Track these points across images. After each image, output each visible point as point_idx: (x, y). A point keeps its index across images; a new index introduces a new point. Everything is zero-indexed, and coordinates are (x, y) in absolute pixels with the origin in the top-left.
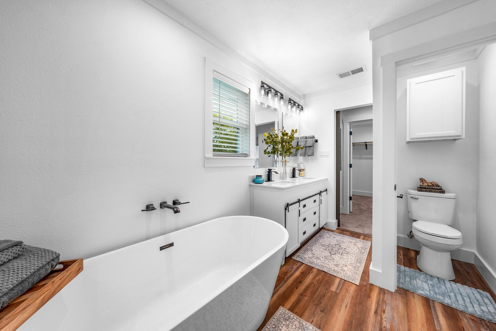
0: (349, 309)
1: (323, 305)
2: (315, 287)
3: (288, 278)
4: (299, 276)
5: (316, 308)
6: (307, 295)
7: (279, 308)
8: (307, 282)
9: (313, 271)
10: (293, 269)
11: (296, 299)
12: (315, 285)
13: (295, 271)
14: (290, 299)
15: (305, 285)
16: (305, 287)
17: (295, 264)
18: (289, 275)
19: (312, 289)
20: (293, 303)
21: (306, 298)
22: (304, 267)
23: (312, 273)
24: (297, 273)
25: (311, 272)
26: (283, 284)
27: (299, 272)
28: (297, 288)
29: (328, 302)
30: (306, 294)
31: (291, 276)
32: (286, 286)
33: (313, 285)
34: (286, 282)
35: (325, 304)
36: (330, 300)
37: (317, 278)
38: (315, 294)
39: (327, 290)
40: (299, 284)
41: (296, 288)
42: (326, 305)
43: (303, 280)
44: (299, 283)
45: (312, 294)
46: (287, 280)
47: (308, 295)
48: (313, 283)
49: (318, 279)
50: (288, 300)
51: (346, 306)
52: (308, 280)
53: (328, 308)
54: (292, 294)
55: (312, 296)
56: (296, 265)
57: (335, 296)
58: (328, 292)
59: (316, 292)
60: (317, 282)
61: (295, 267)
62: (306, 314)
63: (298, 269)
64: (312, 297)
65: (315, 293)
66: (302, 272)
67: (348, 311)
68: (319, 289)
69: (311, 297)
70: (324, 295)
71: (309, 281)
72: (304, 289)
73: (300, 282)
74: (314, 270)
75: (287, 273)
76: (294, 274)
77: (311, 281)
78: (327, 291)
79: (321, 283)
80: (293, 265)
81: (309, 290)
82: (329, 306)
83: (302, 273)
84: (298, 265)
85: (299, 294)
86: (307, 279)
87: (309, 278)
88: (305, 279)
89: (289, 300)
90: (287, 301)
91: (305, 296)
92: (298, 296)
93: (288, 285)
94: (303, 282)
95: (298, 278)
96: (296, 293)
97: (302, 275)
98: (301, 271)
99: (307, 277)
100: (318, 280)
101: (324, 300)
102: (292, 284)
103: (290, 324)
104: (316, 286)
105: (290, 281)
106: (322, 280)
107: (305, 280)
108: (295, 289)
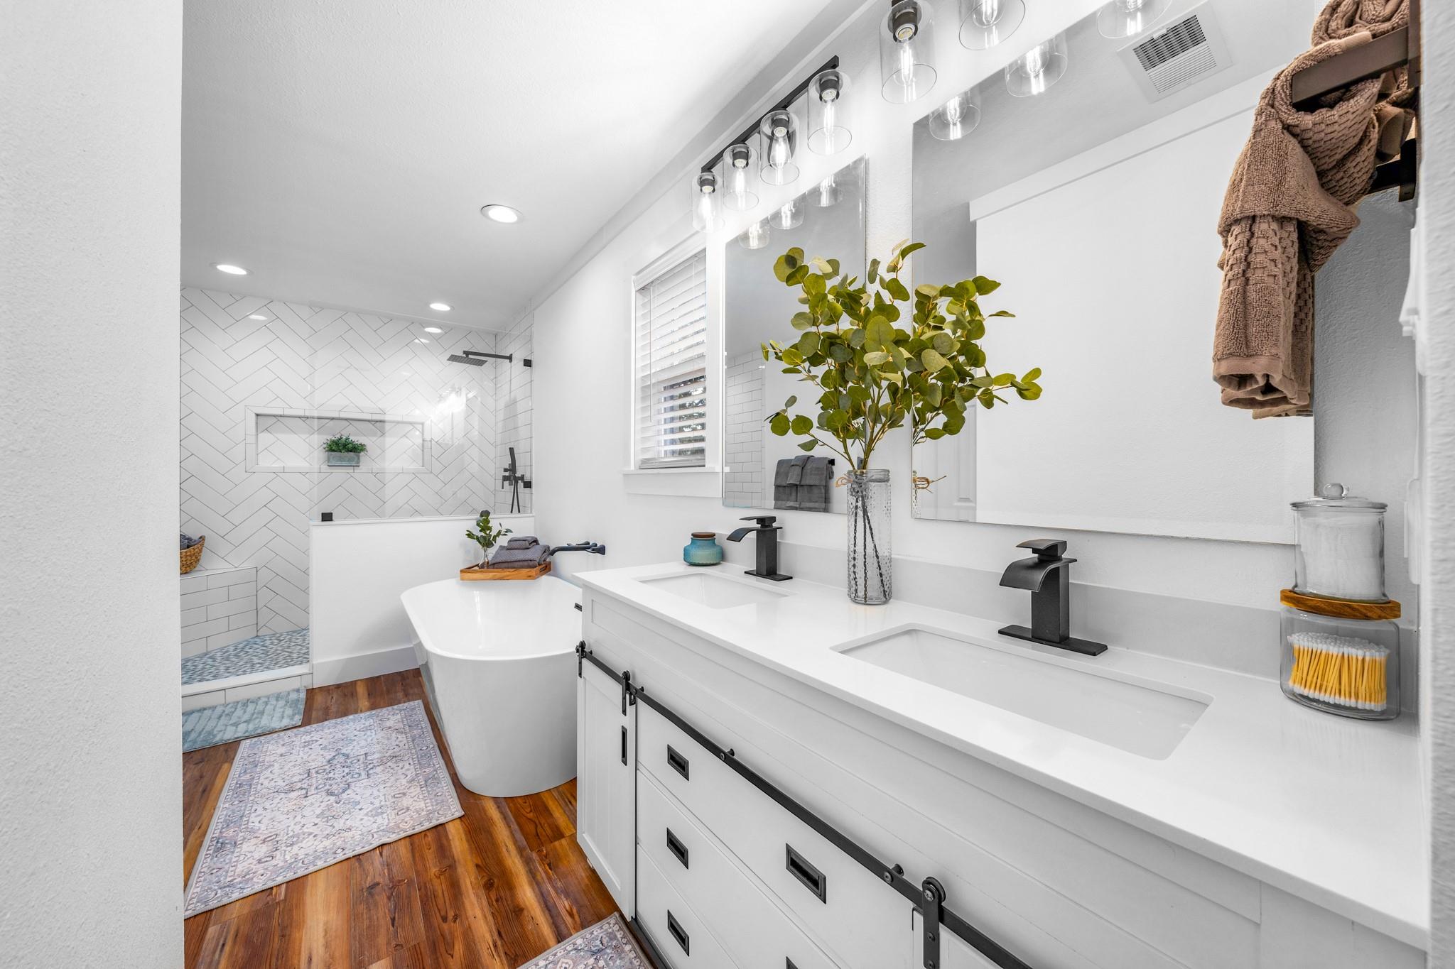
0: (299, 962)
1: (381, 899)
2: (438, 914)
3: (527, 862)
4: (513, 896)
5: (391, 880)
6: (439, 877)
7: (461, 810)
8: (473, 904)
9: (499, 956)
10: (557, 893)
11: (454, 850)
12: (445, 919)
13: (542, 894)
14: (464, 839)
15: (471, 891)
16: (463, 889)
17: (575, 911)
18: (540, 869)
19: (440, 901)
20: (448, 840)
21: (434, 870)
22: (540, 936)
23: (495, 946)
24: (527, 895)
25: (499, 943)
26: (515, 842)
27: (527, 903)
28: (477, 866)
29: (370, 919)
30: (442, 877)
31: (532, 874)
32: (506, 846)
33: (451, 914)
34: (521, 851)
35: (376, 904)
36: (369, 927)
37: (459, 948)
38: (422, 901)
39: (397, 945)
40: (486, 879)
41: (480, 863)
42: (372, 908)
43: (488, 898)
44: (490, 880)
45: (427, 893)
46: (522, 856)
47: (436, 882)
48: (455, 922)
49: (456, 947)
50: (466, 834)
51: (310, 960)
52: (479, 913)
53: (362, 907)
54: (471, 849)
55: (423, 889)
56: (571, 915)
57: (362, 953)
58: (388, 943)
59: (423, 908)
60: (448, 937)
61: (563, 904)
62: (403, 850)
63: (548, 908)
64: (423, 887)
65: (424, 904)
66: (525, 913)
67: (300, 954)
68: (422, 925)
69: (425, 884)
70: (396, 924)
71: (470, 913)
72: (462, 881)
73: (489, 886)
74: (501, 961)
75: (549, 865)
76: (531, 885)
77: (467, 919)
78: (394, 943)
79: (434, 947)
80: (575, 901)
81: (446, 895)
82: (362, 914)
83: (519, 911)
84: (568, 919)
85: (457, 864)
86: (482, 910)
87: (482, 921)
88: (490, 905)
89: (463, 836)
90: (465, 831)
91: (442, 873)
92: (456, 858)
93: (504, 850)
94: (482, 893)
95: (510, 886)
96: (469, 857)
97: (511, 906)
98: (529, 911)
99: (490, 918)
100: (449, 946)
101: (387, 911)
102: (500, 862)
103: (417, 815)
104: (437, 920)
105: (513, 862)
106: (440, 960)
107: (485, 903)
108: (480, 861)
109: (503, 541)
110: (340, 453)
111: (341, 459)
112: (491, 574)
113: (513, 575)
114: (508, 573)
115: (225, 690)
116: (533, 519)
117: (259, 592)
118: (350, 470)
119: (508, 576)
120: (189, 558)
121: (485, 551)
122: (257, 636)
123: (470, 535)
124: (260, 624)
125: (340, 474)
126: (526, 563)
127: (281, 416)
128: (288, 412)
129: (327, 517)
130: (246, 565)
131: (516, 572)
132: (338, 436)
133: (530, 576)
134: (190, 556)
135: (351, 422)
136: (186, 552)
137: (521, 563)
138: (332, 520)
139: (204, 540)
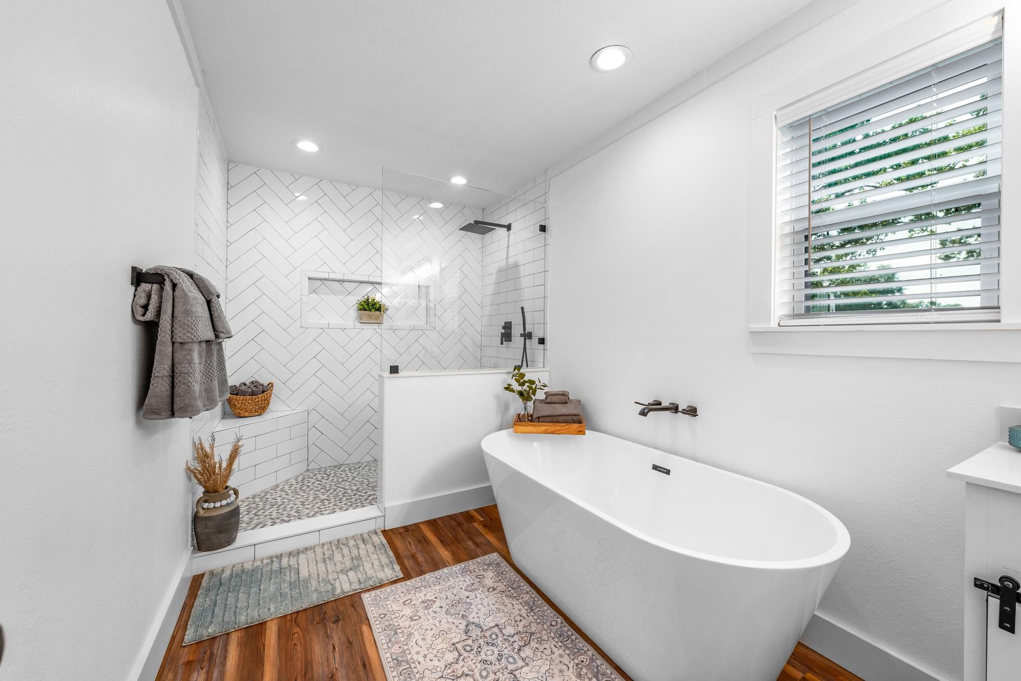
109: (540, 395)
110: (369, 312)
111: (370, 317)
112: (543, 428)
113: (565, 429)
114: (559, 428)
115: (319, 531)
116: (548, 373)
117: (309, 432)
118: (376, 326)
119: (559, 430)
120: (263, 402)
121: (525, 404)
122: (308, 470)
123: (508, 388)
124: (311, 459)
125: (369, 330)
126: (570, 418)
127: (325, 280)
128: (332, 276)
129: (394, 370)
130: (299, 409)
131: (567, 427)
132: (366, 297)
133: (581, 431)
134: (264, 400)
135: (375, 285)
136: (261, 397)
137: (566, 418)
138: (398, 372)
139: (272, 386)
